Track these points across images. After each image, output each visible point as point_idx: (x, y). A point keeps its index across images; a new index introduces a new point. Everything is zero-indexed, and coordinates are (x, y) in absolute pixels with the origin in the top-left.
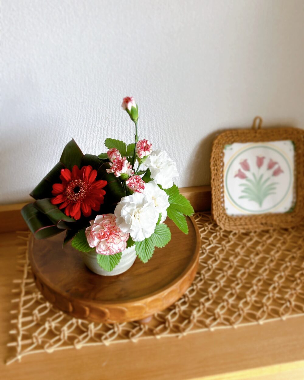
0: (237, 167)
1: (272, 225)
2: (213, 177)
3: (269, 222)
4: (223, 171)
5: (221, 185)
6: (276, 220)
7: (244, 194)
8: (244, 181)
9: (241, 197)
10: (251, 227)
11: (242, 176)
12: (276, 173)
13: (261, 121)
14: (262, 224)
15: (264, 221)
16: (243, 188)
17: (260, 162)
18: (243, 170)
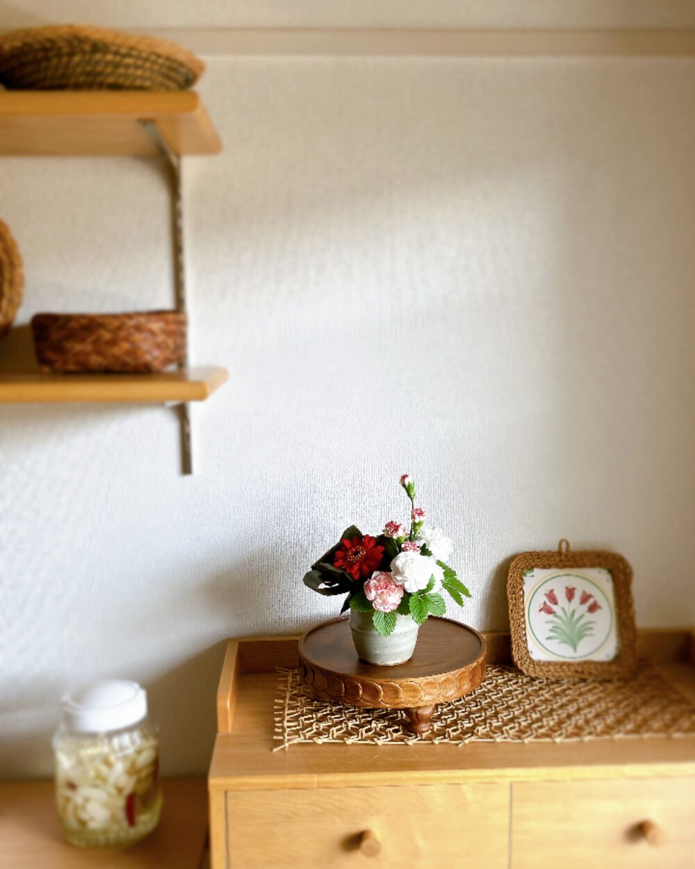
0: (541, 599)
1: (590, 673)
2: (511, 608)
3: (586, 671)
4: (523, 601)
5: (522, 620)
6: (596, 669)
7: (552, 634)
8: (551, 617)
9: (549, 638)
10: (562, 674)
11: (550, 611)
12: (593, 608)
13: (568, 544)
14: (577, 672)
15: (579, 669)
16: (550, 626)
17: (570, 594)
18: (549, 603)
